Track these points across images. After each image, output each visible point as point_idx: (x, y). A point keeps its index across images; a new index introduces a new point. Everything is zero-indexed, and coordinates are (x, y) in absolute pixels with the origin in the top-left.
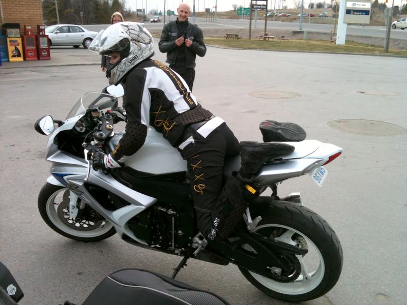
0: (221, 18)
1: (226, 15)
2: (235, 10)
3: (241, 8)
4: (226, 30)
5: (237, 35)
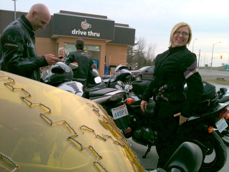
0: (214, 70)
1: (218, 69)
2: (223, 66)
3: (227, 65)
4: (217, 76)
5: (223, 79)
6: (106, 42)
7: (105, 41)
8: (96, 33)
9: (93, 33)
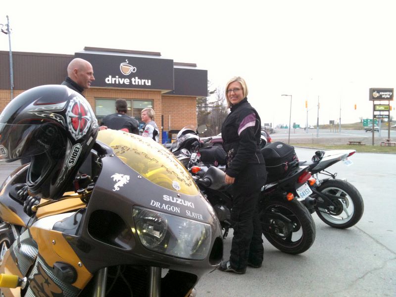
0: (347, 129)
1: (352, 127)
2: (361, 122)
3: (367, 120)
4: (350, 139)
5: (360, 143)
6: (162, 93)
7: (160, 92)
8: (144, 80)
9: (139, 80)
